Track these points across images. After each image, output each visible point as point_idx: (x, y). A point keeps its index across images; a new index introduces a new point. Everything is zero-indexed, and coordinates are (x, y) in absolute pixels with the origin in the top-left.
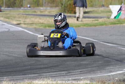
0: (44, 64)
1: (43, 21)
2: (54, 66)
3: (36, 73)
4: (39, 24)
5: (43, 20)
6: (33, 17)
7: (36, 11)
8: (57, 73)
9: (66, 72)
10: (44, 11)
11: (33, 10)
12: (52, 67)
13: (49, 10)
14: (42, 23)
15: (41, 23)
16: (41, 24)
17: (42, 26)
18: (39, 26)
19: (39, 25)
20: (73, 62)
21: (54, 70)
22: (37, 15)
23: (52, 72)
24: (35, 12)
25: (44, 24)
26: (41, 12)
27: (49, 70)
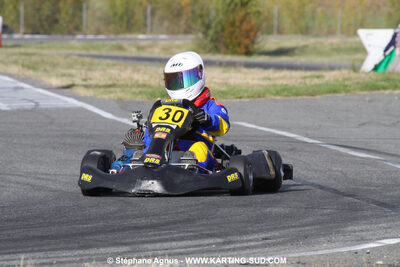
0: (147, 216)
1: (147, 77)
2: (180, 222)
3: (123, 241)
4: (132, 86)
5: (145, 73)
6: (114, 65)
7: (125, 44)
8: (189, 243)
9: (219, 240)
10: (151, 46)
11: (114, 43)
12: (175, 223)
13: (163, 43)
14: (144, 86)
15: (141, 82)
16: (139, 86)
17: (140, 93)
18: (134, 93)
19: (134, 89)
20: (241, 210)
21: (181, 235)
22: (126, 59)
23: (173, 240)
24: (120, 48)
25: (150, 86)
26: (140, 48)
27: (165, 234)
